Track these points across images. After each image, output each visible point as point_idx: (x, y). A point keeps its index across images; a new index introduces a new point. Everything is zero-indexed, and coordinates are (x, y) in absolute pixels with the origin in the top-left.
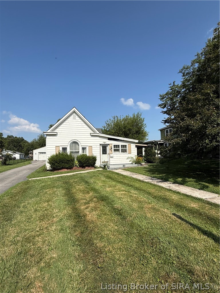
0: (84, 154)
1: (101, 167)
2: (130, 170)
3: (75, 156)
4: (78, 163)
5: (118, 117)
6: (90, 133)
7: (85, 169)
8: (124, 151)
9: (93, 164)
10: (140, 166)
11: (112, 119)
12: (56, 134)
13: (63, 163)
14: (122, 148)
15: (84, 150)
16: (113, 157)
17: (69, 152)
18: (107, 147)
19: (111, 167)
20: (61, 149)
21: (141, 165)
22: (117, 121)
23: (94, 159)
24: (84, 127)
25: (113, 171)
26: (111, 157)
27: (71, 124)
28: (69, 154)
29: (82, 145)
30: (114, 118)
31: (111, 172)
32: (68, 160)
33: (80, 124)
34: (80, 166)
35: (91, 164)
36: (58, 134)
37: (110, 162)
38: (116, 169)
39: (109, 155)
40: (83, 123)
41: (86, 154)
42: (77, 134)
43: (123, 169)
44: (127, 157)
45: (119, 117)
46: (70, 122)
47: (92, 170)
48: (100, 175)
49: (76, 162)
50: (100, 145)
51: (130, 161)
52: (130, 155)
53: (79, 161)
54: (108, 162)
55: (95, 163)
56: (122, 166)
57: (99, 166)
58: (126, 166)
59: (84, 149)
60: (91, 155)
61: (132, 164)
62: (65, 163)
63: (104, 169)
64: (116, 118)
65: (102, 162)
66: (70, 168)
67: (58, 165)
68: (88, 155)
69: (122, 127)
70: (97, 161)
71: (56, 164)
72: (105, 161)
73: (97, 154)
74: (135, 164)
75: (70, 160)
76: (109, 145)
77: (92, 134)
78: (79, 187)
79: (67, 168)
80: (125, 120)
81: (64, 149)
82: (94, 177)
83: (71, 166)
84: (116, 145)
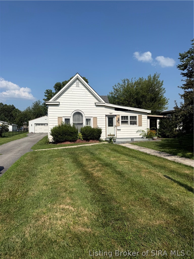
0: (89, 125)
1: (107, 140)
2: (138, 144)
3: (79, 128)
4: (82, 136)
5: (128, 80)
6: (94, 102)
7: (89, 142)
8: (133, 123)
9: (97, 137)
10: (151, 140)
11: (121, 83)
12: (58, 103)
13: (66, 135)
14: (131, 119)
15: (88, 122)
16: (120, 130)
17: (72, 123)
18: (114, 119)
19: (117, 140)
20: (64, 120)
21: (153, 139)
22: (127, 86)
23: (99, 132)
24: (89, 95)
25: (120, 145)
26: (118, 130)
27: (74, 92)
28: (72, 125)
29: (86, 116)
30: (124, 82)
31: (117, 145)
32: (71, 133)
33: (84, 93)
34: (84, 139)
35: (95, 138)
36: (60, 104)
37: (116, 136)
38: (124, 143)
39: (115, 128)
40: (87, 91)
41: (90, 125)
42: (80, 104)
43: (131, 144)
44: (137, 130)
45: (130, 81)
46: (73, 90)
47: (97, 143)
48: (105, 148)
49: (80, 134)
50: (106, 116)
51: (140, 135)
52: (140, 128)
53: (83, 134)
54: (114, 135)
55: (100, 136)
56: (130, 140)
57: (104, 140)
58: (135, 140)
59: (88, 120)
60: (95, 127)
61: (143, 138)
62: (68, 135)
63: (110, 143)
64: (126, 82)
65: (108, 135)
66: (74, 141)
67: (61, 137)
68: (92, 127)
69: (134, 93)
70: (102, 133)
71: (59, 136)
72: (111, 134)
73: (102, 126)
74: (146, 138)
75: (73, 133)
76: (116, 116)
77: (97, 104)
78: (85, 157)
79: (70, 141)
80: (138, 83)
81: (67, 120)
82: (99, 150)
83: (75, 138)
84: (125, 117)
